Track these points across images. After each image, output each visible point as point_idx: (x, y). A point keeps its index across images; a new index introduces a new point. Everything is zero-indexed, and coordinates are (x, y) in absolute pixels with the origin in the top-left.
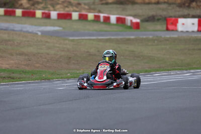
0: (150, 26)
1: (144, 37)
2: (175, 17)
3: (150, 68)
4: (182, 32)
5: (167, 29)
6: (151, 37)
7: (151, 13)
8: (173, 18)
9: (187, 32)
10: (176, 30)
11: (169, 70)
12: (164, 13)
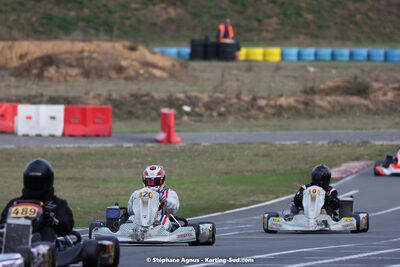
9: (39, 136)
10: (13, 132)
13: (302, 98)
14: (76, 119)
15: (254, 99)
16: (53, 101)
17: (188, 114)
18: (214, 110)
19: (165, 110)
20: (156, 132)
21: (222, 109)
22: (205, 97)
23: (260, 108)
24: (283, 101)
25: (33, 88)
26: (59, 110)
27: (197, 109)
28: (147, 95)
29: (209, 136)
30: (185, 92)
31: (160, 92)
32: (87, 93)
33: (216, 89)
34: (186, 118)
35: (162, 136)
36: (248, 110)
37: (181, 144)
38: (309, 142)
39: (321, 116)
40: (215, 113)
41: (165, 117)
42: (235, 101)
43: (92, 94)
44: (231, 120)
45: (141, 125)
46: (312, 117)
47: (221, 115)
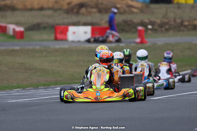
0: (36, 35)
1: (31, 48)
2: (64, 24)
3: (47, 81)
4: (73, 42)
5: (56, 39)
6: (38, 47)
7: (36, 21)
8: (63, 27)
9: (79, 42)
10: (66, 40)
12: (50, 21)
14: (97, 33)
15: (182, 22)
16: (85, 24)
17: (150, 29)
18: (163, 27)
19: (140, 28)
20: (135, 38)
21: (167, 27)
22: (158, 21)
23: (185, 26)
25: (75, 19)
26: (88, 29)
27: (155, 27)
28: (131, 21)
29: (161, 40)
30: (149, 19)
31: (137, 19)
32: (102, 20)
33: (164, 17)
34: (149, 32)
35: (138, 40)
36: (179, 27)
37: (148, 44)
40: (163, 29)
41: (140, 31)
42: (172, 23)
43: (104, 21)
44: (171, 32)
45: (128, 35)
47: (166, 30)
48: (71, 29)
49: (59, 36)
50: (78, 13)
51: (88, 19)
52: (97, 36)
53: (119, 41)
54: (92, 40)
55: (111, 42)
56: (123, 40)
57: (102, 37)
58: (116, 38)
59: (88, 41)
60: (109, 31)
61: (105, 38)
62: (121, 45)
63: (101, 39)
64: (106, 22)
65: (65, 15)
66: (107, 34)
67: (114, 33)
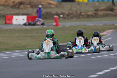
2: (10, 15)
4: (16, 25)
8: (10, 16)
9: (19, 25)
10: (12, 24)
11: (14, 50)
12: (2, 13)
13: (95, 12)
14: (30, 20)
15: (81, 13)
16: (23, 14)
17: (62, 17)
18: (69, 16)
19: (56, 17)
20: (53, 23)
21: (72, 16)
22: (67, 13)
23: (83, 15)
24: (89, 13)
25: (17, 11)
26: (25, 17)
27: (65, 16)
28: (50, 12)
29: (68, 24)
30: (61, 11)
31: (54, 11)
32: (33, 12)
33: (70, 10)
34: (61, 19)
35: (55, 24)
36: (79, 16)
37: (60, 26)
38: (97, 25)
39: (100, 17)
41: (56, 18)
42: (75, 13)
43: (34, 13)
44: (74, 19)
45: (49, 21)
46: (97, 17)
47: (71, 18)
48: (15, 17)
49: (7, 22)
50: (19, 8)
51: (25, 11)
52: (30, 22)
53: (43, 24)
54: (27, 24)
55: (38, 25)
56: (45, 24)
57: (33, 22)
58: (41, 23)
59: (25, 24)
60: (37, 18)
61: (34, 22)
62: (45, 26)
63: (32, 23)
64: (35, 13)
65: (11, 9)
66: (36, 20)
67: (40, 19)
